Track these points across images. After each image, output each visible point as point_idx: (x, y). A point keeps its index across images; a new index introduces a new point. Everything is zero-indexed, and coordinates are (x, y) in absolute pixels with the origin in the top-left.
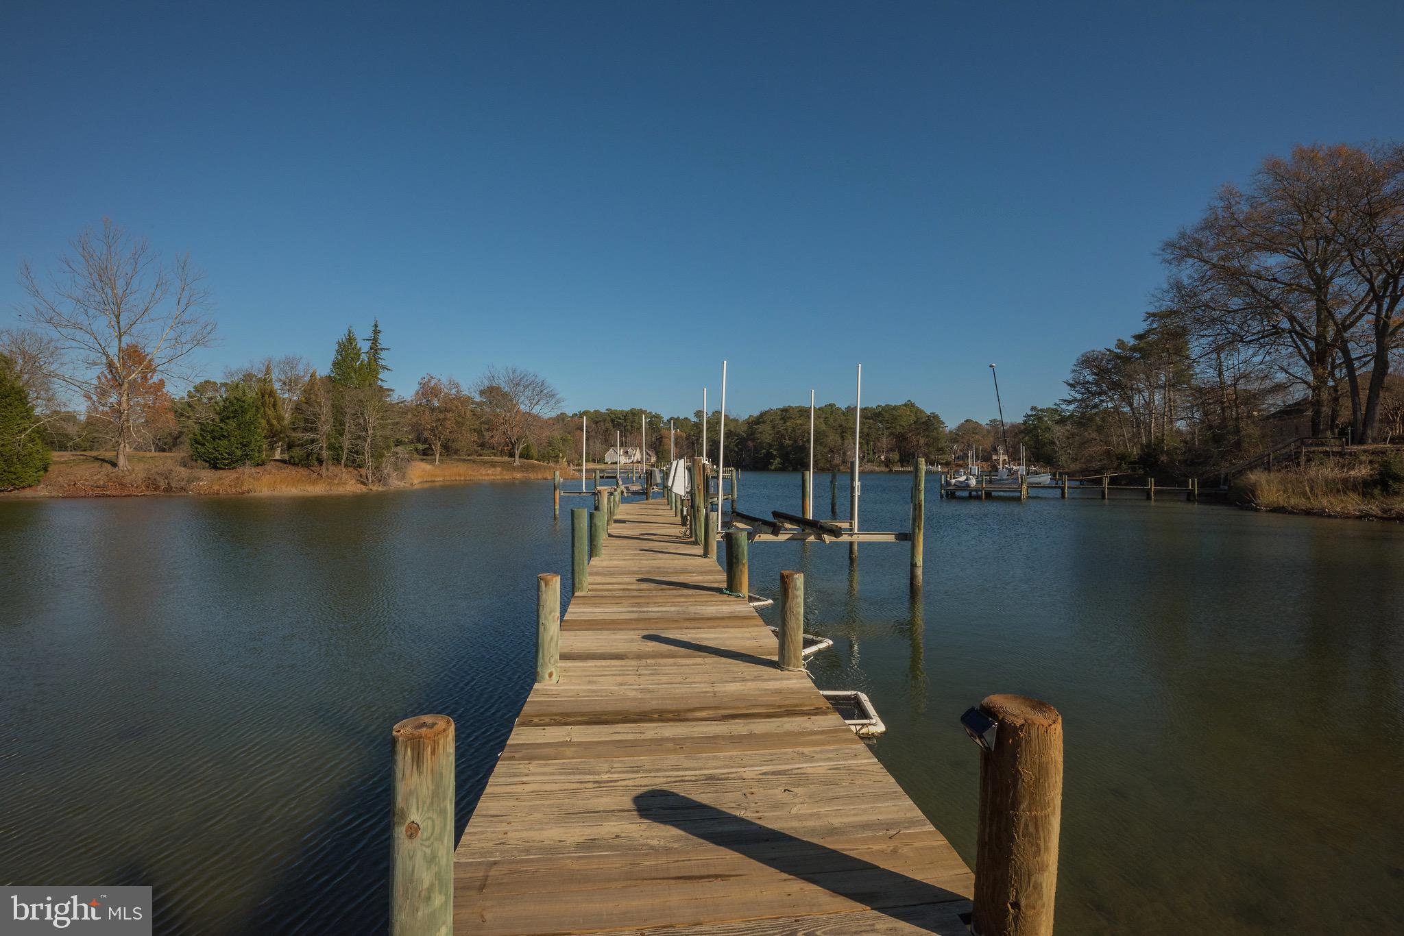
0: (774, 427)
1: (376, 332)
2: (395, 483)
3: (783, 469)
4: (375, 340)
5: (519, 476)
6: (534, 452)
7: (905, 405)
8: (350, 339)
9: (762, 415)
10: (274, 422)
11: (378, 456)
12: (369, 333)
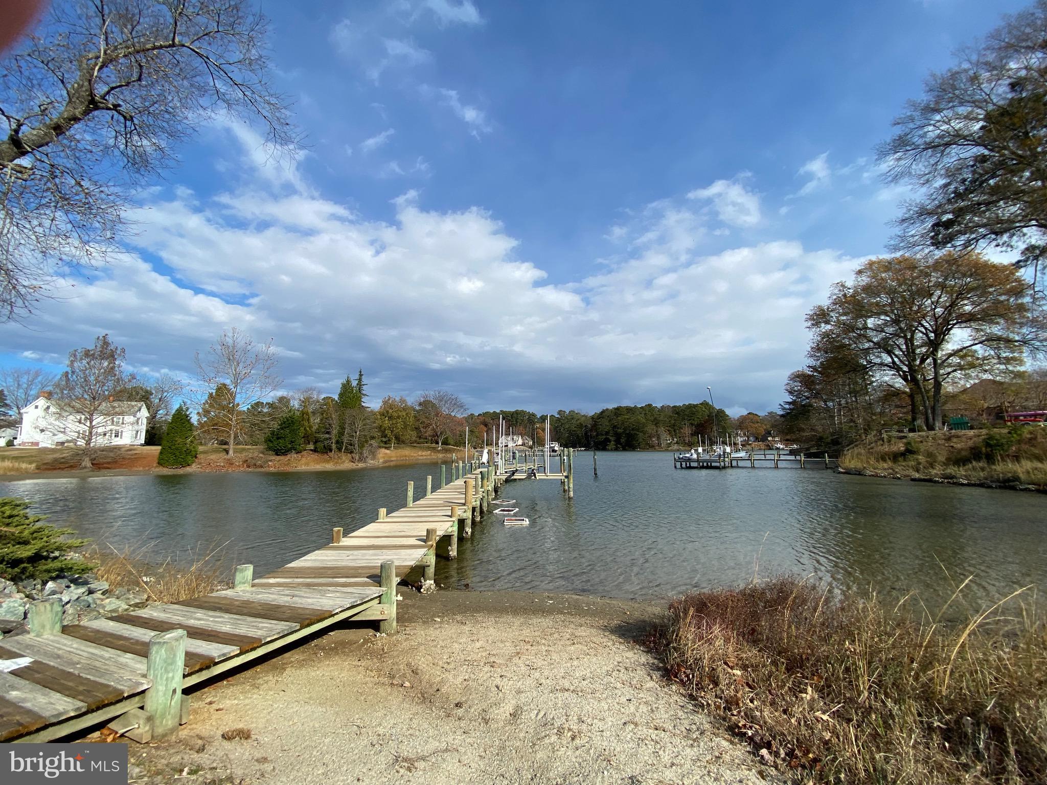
0: (610, 421)
1: (361, 375)
2: (371, 463)
3: (616, 449)
4: (360, 380)
5: (441, 456)
6: (451, 441)
7: (701, 404)
8: (348, 381)
9: (603, 412)
10: (308, 429)
11: (362, 446)
12: (357, 377)
